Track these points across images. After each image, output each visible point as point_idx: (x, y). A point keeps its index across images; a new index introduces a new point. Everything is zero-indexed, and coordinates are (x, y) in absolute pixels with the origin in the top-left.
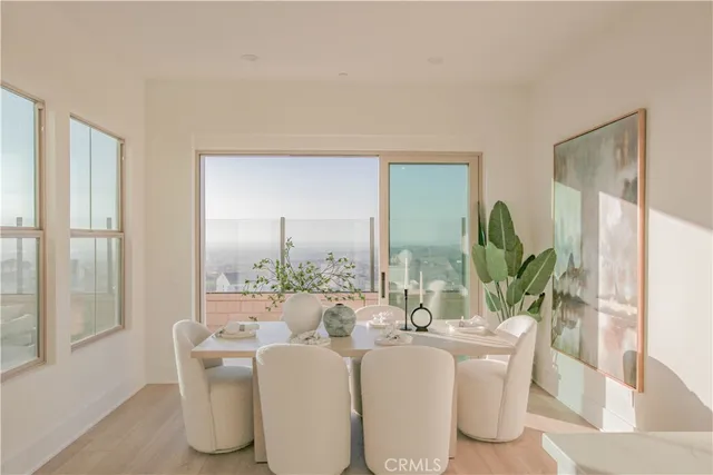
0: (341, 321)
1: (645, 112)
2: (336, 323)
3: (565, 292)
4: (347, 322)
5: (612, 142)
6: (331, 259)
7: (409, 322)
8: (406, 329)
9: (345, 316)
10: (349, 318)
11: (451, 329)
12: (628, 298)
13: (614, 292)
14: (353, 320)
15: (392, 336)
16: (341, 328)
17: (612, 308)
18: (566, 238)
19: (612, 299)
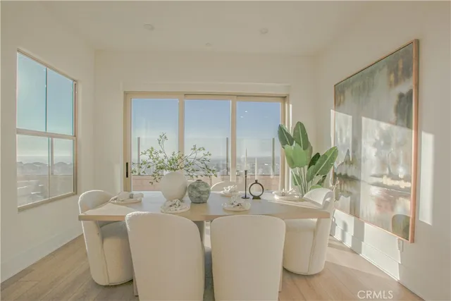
0: (200, 192)
1: (417, 42)
2: (195, 193)
3: (343, 173)
4: (203, 193)
5: (385, 70)
6: (194, 149)
7: (248, 192)
8: (246, 198)
9: (202, 189)
10: (205, 189)
11: (277, 198)
12: (401, 176)
13: (387, 172)
14: (208, 192)
15: (236, 204)
16: (199, 197)
17: (384, 183)
18: (344, 139)
19: (385, 177)
